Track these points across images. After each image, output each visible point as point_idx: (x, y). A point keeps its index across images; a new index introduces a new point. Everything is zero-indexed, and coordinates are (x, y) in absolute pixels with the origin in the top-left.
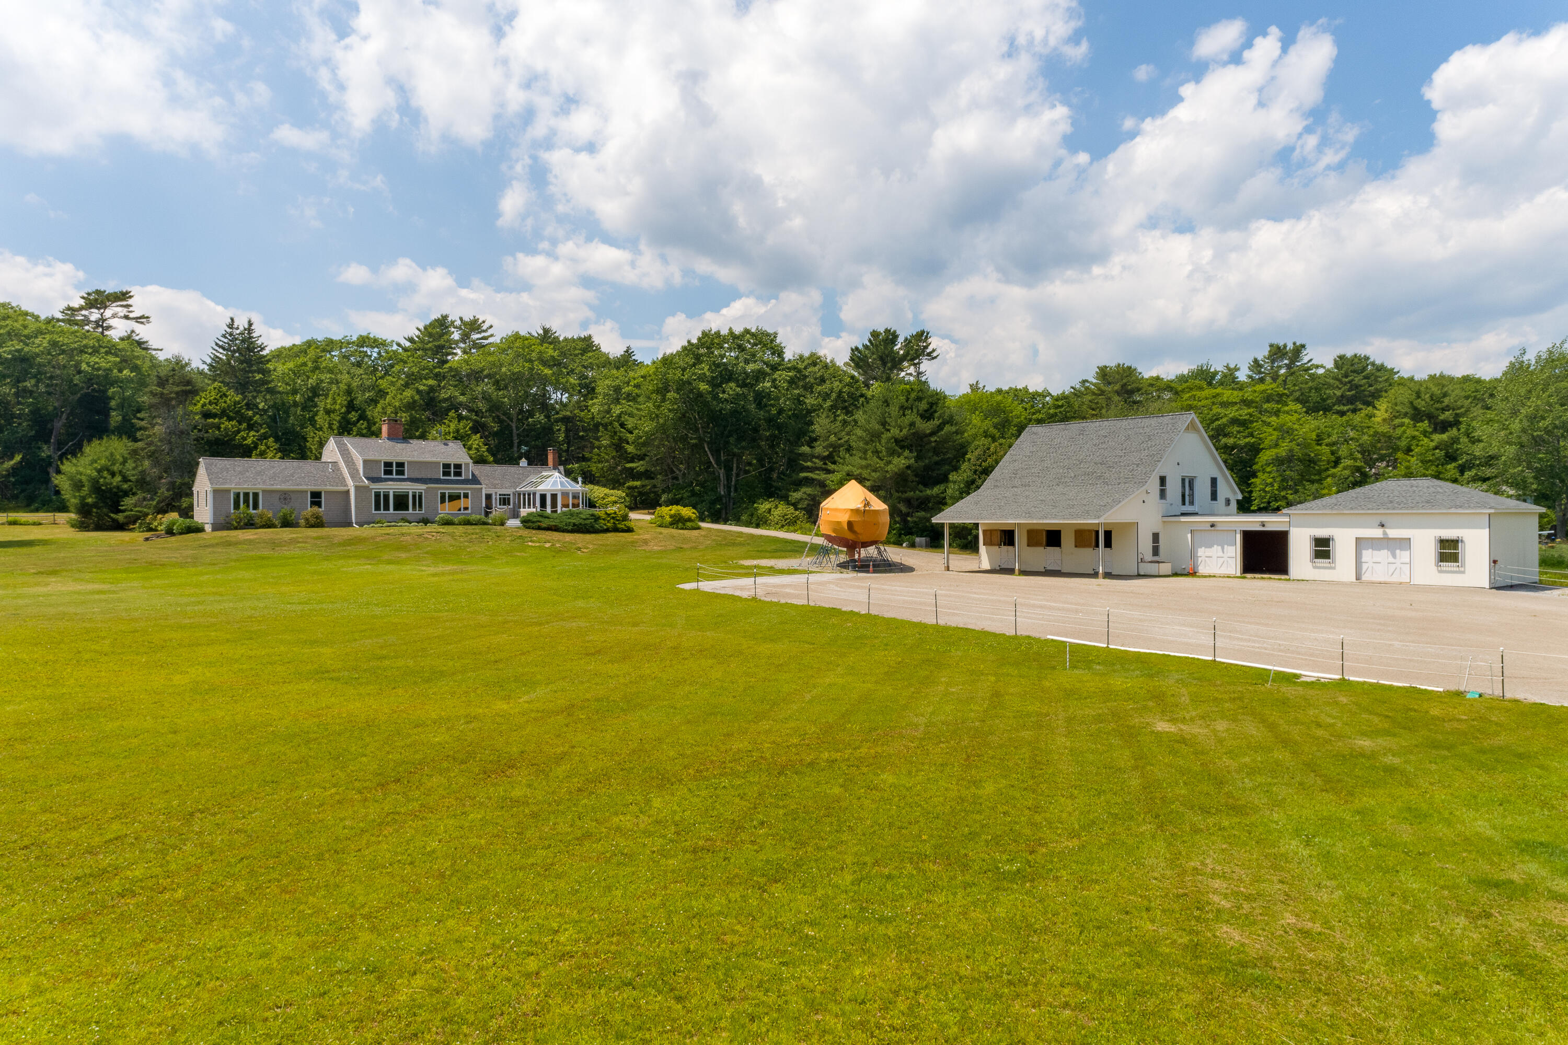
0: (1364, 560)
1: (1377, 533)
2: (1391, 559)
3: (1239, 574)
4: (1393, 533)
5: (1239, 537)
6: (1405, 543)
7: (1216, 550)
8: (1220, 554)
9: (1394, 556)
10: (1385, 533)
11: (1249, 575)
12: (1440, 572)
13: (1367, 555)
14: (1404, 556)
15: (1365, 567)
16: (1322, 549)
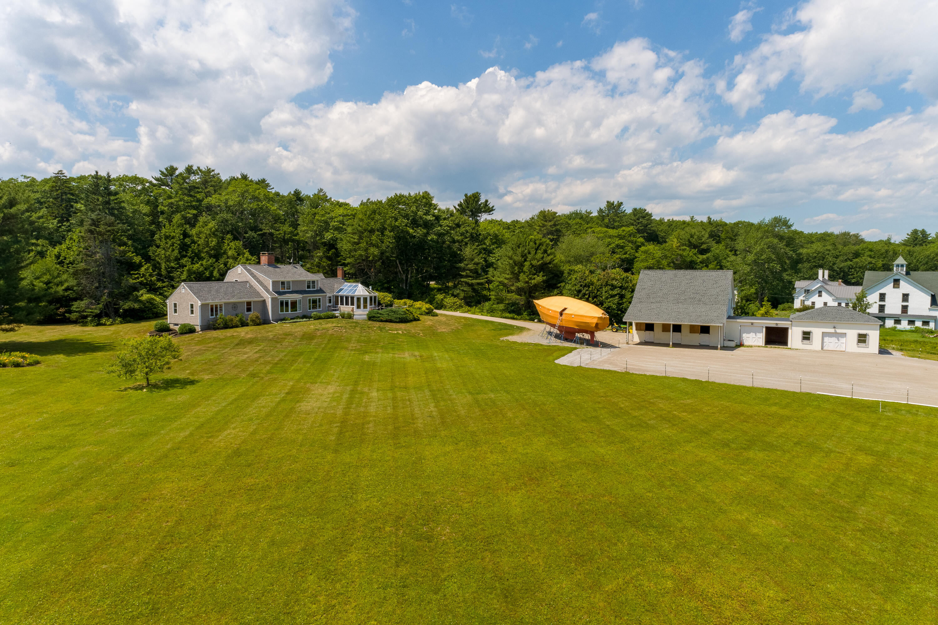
0: (825, 341)
1: (832, 330)
2: (837, 341)
3: (764, 345)
4: (839, 331)
5: (764, 329)
6: (844, 335)
7: (752, 335)
8: (755, 336)
9: (839, 340)
10: (835, 331)
11: (769, 346)
12: (858, 347)
13: (826, 339)
14: (843, 340)
15: (825, 344)
16: (806, 336)
